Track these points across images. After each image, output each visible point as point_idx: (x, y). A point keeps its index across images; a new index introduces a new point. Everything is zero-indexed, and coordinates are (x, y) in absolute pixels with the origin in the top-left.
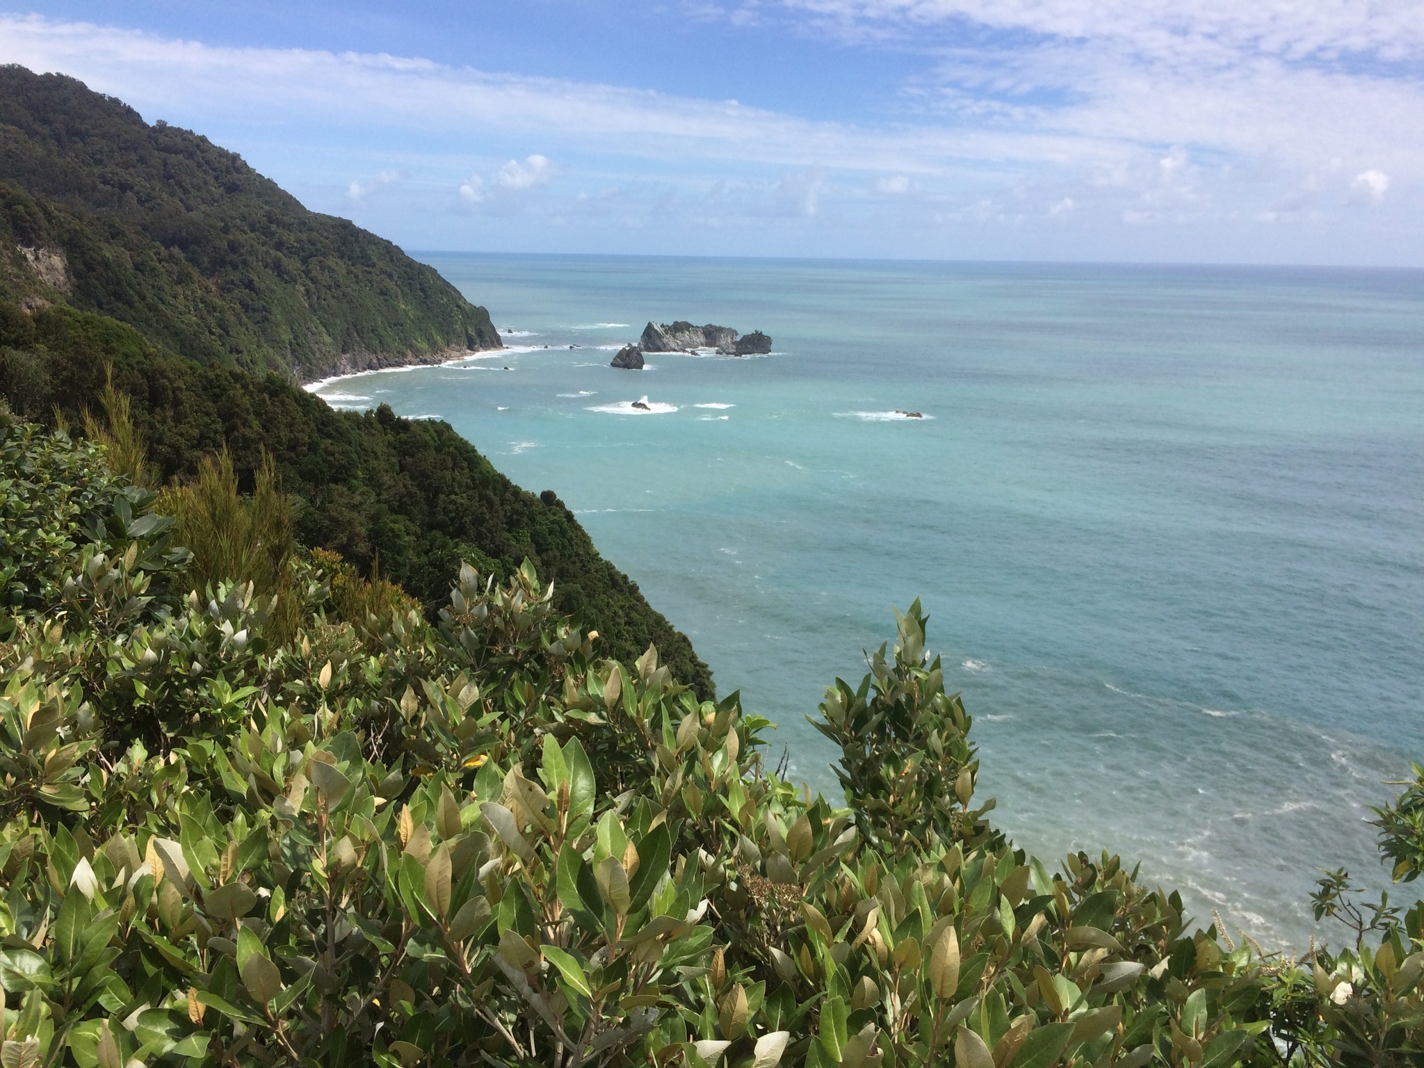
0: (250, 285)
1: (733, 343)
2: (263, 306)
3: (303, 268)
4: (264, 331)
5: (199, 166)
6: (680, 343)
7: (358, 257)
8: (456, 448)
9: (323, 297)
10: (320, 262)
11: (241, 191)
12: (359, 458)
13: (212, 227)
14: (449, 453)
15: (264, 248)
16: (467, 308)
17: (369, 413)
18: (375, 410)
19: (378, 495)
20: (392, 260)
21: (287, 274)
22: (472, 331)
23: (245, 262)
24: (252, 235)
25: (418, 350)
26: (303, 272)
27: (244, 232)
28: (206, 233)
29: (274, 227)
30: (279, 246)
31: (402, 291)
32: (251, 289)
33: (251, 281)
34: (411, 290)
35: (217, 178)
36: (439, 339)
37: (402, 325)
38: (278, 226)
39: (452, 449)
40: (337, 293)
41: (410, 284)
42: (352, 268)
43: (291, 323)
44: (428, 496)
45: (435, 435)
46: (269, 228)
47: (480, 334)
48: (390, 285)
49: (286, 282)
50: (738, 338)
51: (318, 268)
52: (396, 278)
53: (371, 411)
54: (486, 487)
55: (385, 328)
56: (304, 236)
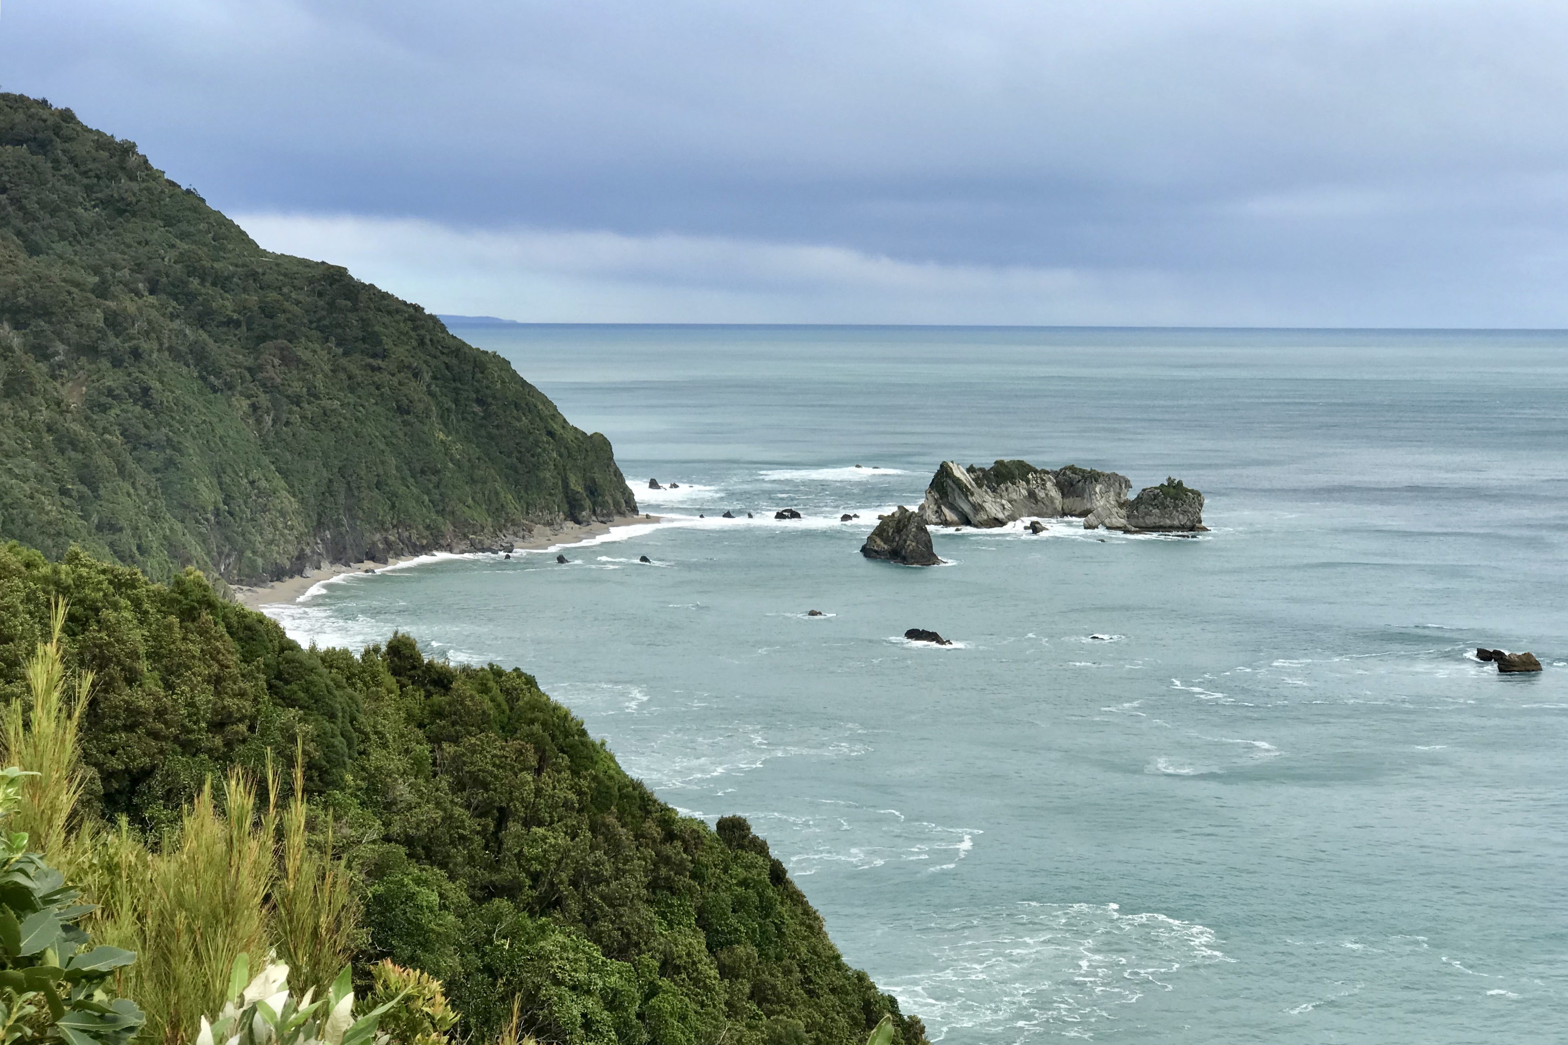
0: (144, 396)
1: (1121, 505)
2: (169, 440)
3: (250, 362)
4: (166, 486)
5: (57, 164)
6: (1008, 506)
7: (356, 339)
8: (544, 724)
9: (284, 417)
10: (282, 349)
11: (134, 214)
12: (350, 745)
13: (77, 285)
14: (530, 737)
15: (176, 324)
16: (569, 436)
17: (371, 652)
18: (384, 649)
19: (387, 824)
20: (422, 342)
21: (218, 375)
22: (576, 485)
23: (136, 354)
24: (152, 299)
25: (466, 523)
26: (249, 370)
27: (138, 293)
28: (64, 296)
29: (194, 283)
30: (203, 319)
31: (438, 404)
32: (147, 405)
33: (146, 391)
34: (456, 402)
35: (88, 189)
36: (508, 498)
37: (436, 472)
38: (203, 281)
39: (537, 727)
40: (310, 410)
41: (456, 390)
42: (343, 361)
43: (218, 472)
44: (485, 828)
45: (501, 698)
46: (185, 283)
47: (593, 491)
48: (416, 391)
49: (215, 390)
50: (1131, 496)
51: (277, 362)
52: (427, 377)
53: (376, 650)
54: (604, 808)
55: (403, 479)
56: (253, 299)
